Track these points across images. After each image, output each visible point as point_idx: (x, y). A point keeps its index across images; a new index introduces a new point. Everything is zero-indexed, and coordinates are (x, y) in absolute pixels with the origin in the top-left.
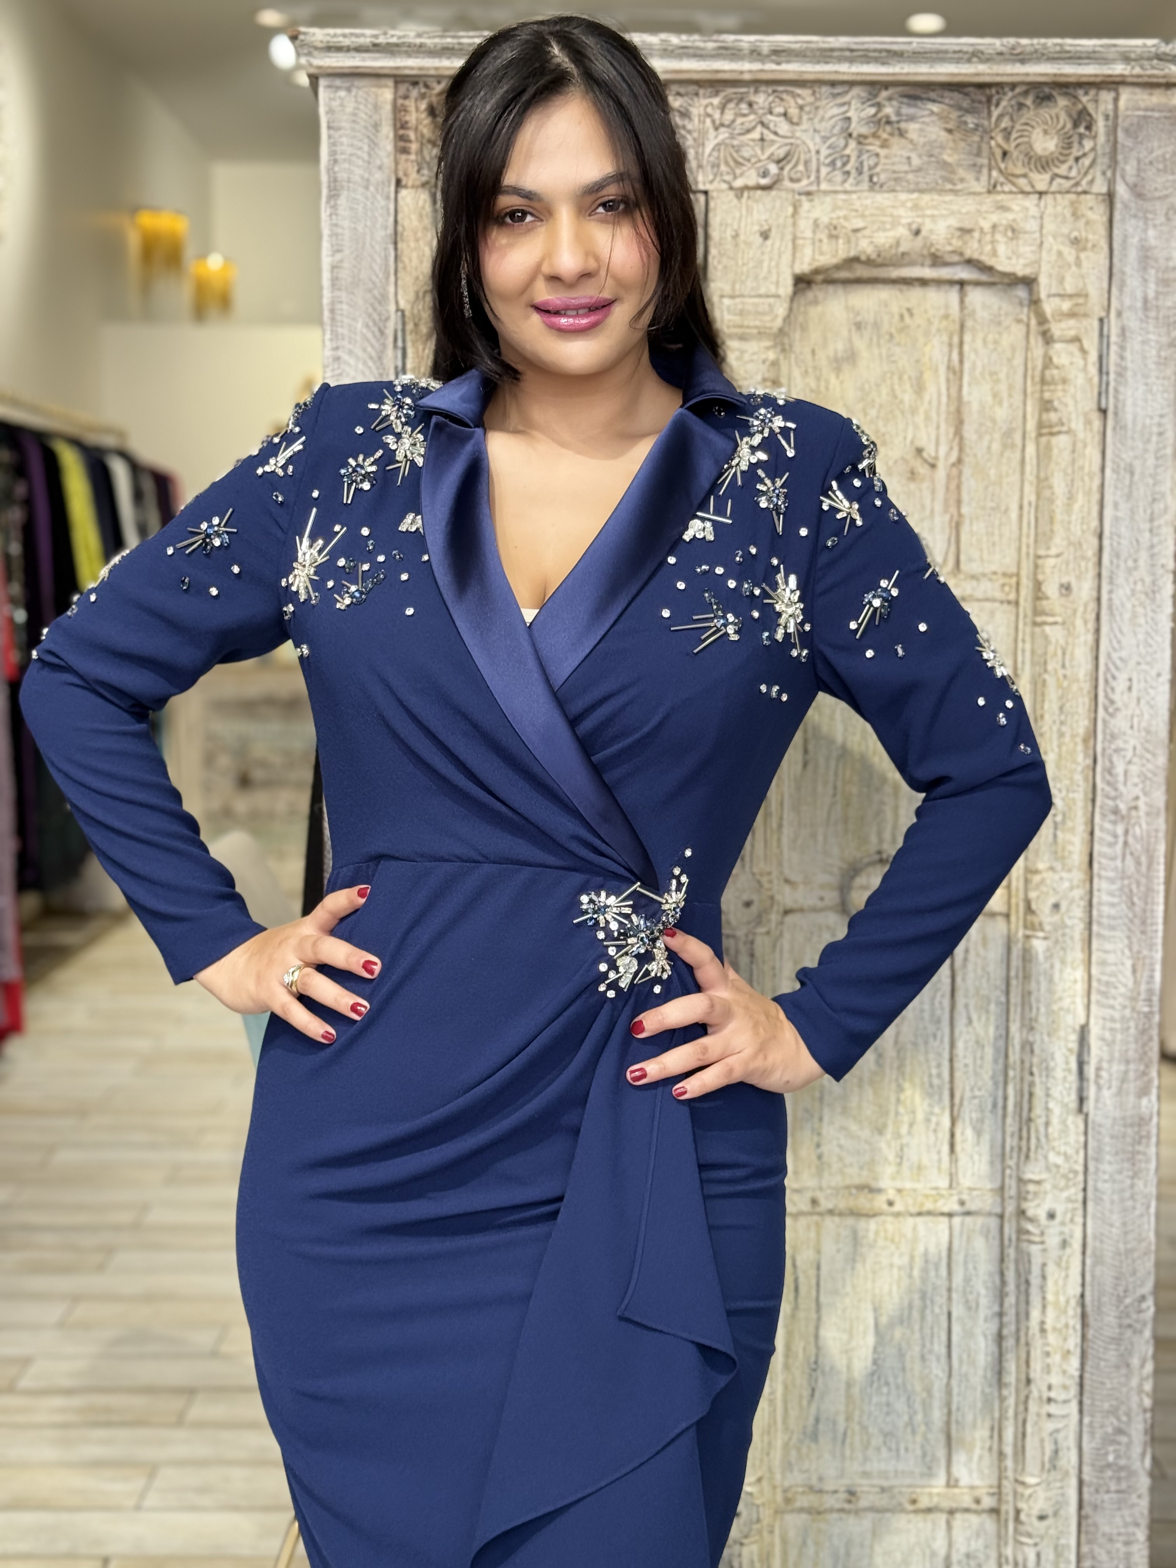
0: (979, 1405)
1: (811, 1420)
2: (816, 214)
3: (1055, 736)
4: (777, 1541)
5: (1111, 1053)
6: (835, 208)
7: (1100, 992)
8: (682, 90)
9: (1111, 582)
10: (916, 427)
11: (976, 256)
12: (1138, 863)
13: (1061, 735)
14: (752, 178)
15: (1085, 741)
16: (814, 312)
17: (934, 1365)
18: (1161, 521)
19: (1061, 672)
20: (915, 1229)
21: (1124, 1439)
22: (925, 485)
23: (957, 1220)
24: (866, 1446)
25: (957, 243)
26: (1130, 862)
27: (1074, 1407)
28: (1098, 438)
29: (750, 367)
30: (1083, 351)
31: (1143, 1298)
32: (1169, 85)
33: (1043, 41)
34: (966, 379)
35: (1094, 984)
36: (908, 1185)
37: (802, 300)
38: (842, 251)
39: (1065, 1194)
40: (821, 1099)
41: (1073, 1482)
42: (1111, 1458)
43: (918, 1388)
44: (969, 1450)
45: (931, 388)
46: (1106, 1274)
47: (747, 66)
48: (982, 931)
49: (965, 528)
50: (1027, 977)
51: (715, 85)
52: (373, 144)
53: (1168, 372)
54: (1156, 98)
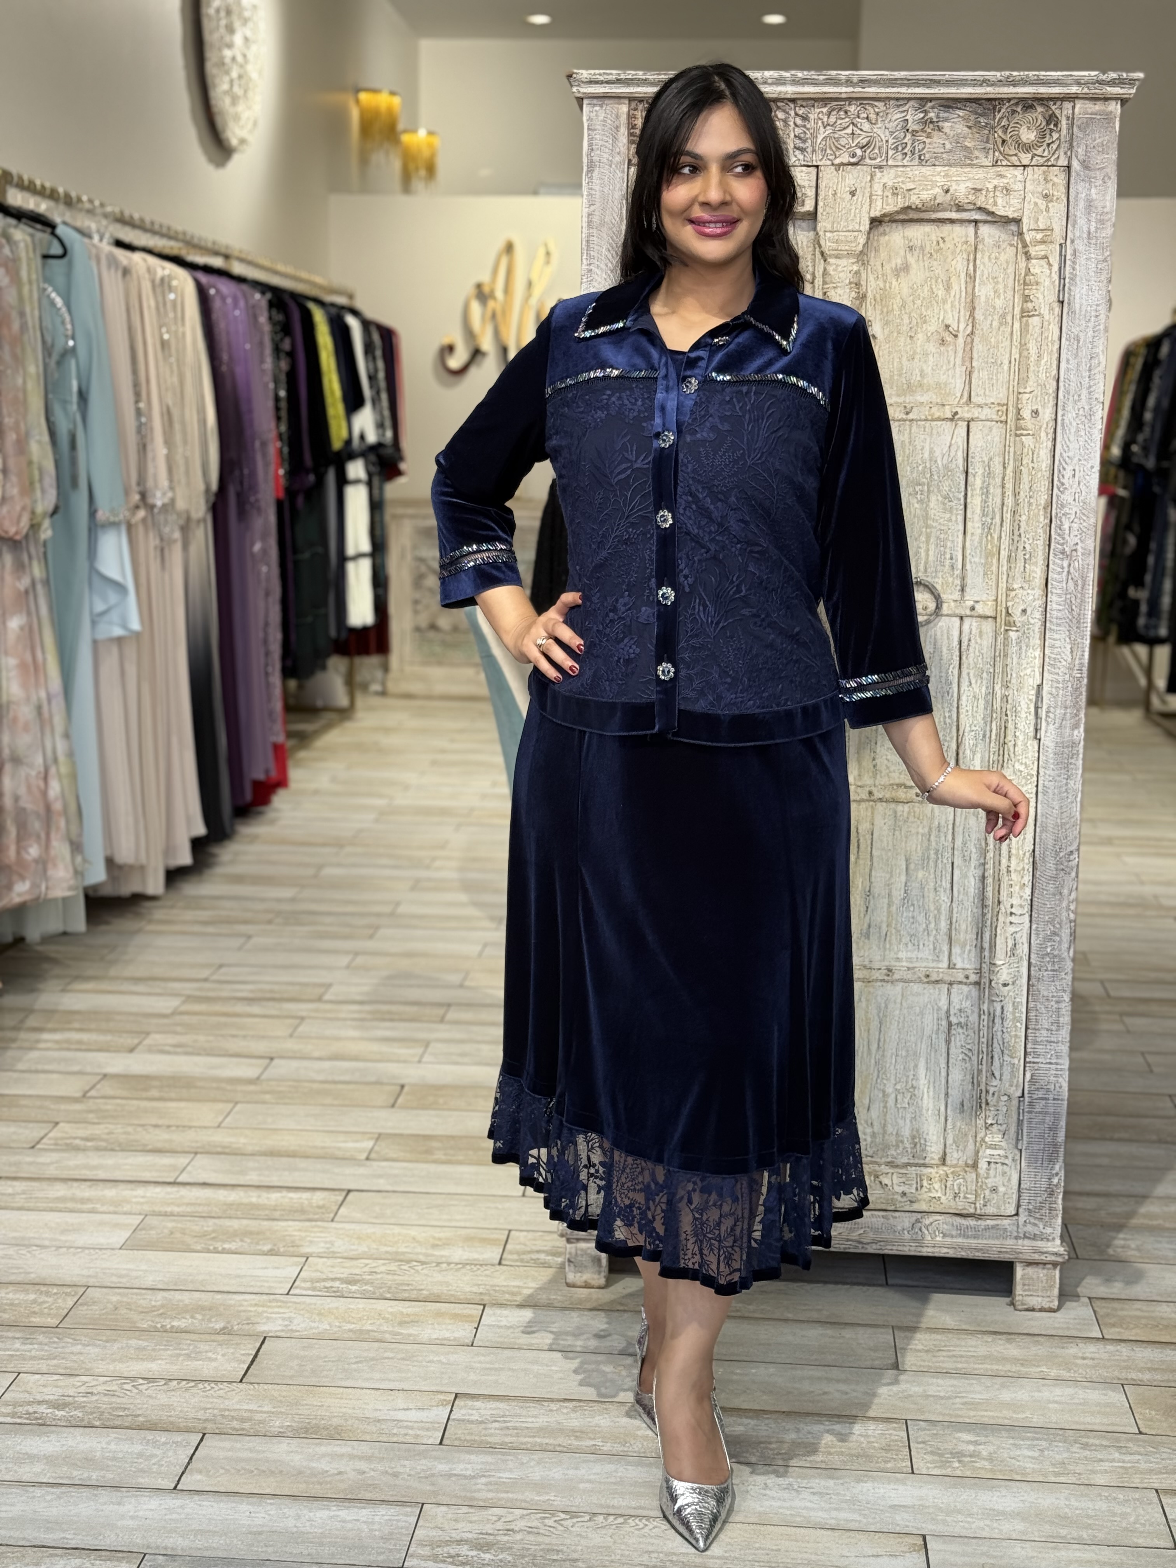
0: (969, 919)
1: (866, 926)
2: (885, 180)
3: (1026, 505)
5: (1056, 702)
6: (897, 176)
7: (1050, 665)
8: (804, 104)
9: (1064, 409)
10: (945, 311)
11: (983, 206)
12: (1076, 585)
13: (1030, 504)
14: (845, 158)
15: (1045, 508)
16: (883, 240)
17: (942, 894)
18: (1096, 371)
19: (1031, 465)
21: (1058, 939)
22: (950, 348)
24: (899, 942)
25: (972, 198)
26: (1071, 584)
27: (1027, 918)
28: (1057, 319)
29: (841, 275)
30: (1050, 265)
31: (1072, 853)
32: (1106, 99)
33: (1026, 73)
34: (977, 281)
35: (1047, 660)
37: (875, 232)
38: (901, 203)
41: (1026, 964)
42: (1049, 950)
43: (932, 908)
44: (963, 946)
45: (955, 287)
46: (1049, 838)
47: (844, 89)
48: (980, 628)
49: (975, 376)
50: (1006, 656)
51: (824, 100)
52: (615, 139)
53: (1103, 278)
54: (1098, 107)
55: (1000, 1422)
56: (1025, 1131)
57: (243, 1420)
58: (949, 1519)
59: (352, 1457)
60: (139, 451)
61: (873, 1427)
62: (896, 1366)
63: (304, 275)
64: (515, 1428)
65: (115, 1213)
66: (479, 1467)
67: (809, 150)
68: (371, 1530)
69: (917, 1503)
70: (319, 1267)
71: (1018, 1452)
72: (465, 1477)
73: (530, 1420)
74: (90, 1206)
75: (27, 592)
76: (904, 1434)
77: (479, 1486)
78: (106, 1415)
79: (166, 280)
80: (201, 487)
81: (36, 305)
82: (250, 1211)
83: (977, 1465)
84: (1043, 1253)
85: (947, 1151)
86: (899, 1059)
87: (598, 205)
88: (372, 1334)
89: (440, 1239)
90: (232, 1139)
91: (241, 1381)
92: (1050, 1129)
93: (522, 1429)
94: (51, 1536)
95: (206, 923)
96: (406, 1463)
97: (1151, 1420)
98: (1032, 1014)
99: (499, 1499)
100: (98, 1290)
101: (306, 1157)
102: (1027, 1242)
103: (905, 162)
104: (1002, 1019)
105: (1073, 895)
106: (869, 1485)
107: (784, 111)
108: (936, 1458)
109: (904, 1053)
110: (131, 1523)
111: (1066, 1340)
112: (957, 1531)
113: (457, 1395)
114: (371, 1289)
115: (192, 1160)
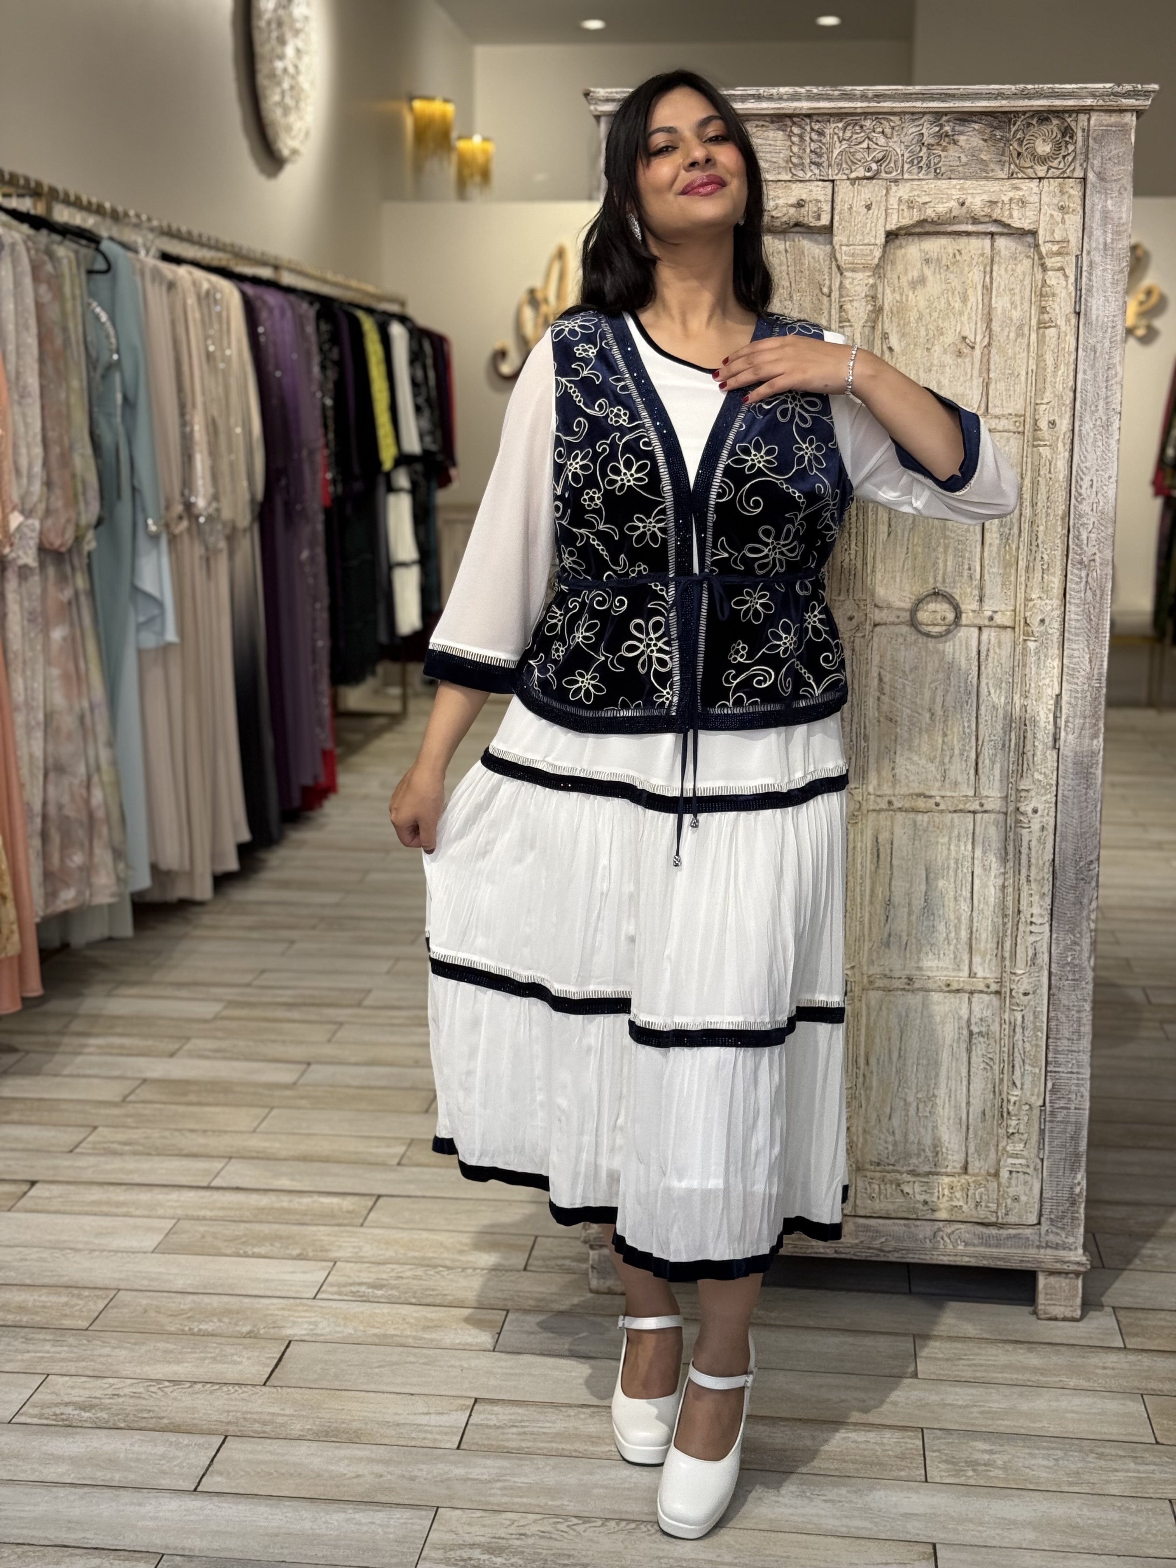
0: (990, 928)
1: (886, 935)
2: (900, 193)
3: (1044, 516)
4: (864, 1007)
5: (1075, 713)
6: (912, 190)
7: (1068, 674)
8: (820, 118)
9: (1081, 420)
10: (962, 324)
11: (999, 218)
12: (1094, 595)
13: (1048, 515)
14: (861, 172)
15: (1062, 519)
16: (900, 253)
17: (962, 903)
18: (1113, 382)
19: (1048, 476)
20: (952, 821)
21: (1078, 948)
22: (967, 360)
23: (979, 816)
24: (919, 952)
25: (987, 210)
26: (1089, 593)
27: (1047, 927)
28: (1074, 330)
29: (858, 288)
30: (1066, 276)
31: (1091, 862)
32: (1122, 111)
33: (1041, 86)
34: (994, 293)
35: (1065, 669)
36: (949, 794)
37: (892, 246)
38: (916, 216)
39: (1044, 798)
40: (896, 740)
41: (1046, 973)
42: (1069, 959)
43: (952, 917)
44: (983, 956)
45: (972, 299)
46: (1068, 847)
47: (859, 104)
48: (998, 638)
49: (992, 387)
50: (1024, 666)
51: (839, 115)
53: (1119, 289)
54: (1114, 119)
55: (1016, 1431)
56: (1047, 1140)
57: (265, 1423)
58: (960, 1528)
59: (371, 1460)
60: (183, 463)
61: (888, 1435)
62: (915, 1375)
63: (354, 283)
64: (532, 1433)
65: (149, 1217)
66: (495, 1471)
67: (825, 164)
68: (386, 1533)
69: (931, 1511)
70: (347, 1271)
71: (1033, 1462)
72: (480, 1481)
74: (124, 1210)
75: (69, 603)
76: (919, 1443)
77: (493, 1491)
78: (131, 1417)
79: (212, 292)
80: (247, 497)
81: (80, 320)
82: (282, 1216)
83: (991, 1474)
84: (1065, 1262)
85: (969, 1159)
86: (920, 1067)
88: (396, 1338)
90: (266, 1144)
91: (265, 1384)
92: (1072, 1138)
93: (539, 1434)
94: (73, 1536)
95: (251, 928)
96: (424, 1467)
97: (1168, 1431)
98: (1053, 1024)
99: (514, 1504)
100: (129, 1293)
101: (339, 1162)
102: (1049, 1251)
103: (921, 176)
104: (1023, 1028)
105: (1094, 905)
106: (882, 1493)
107: (800, 126)
108: (950, 1466)
109: (925, 1062)
110: (151, 1524)
111: (1087, 1349)
112: (967, 1539)
113: (476, 1400)
114: (396, 1293)
115: (226, 1164)
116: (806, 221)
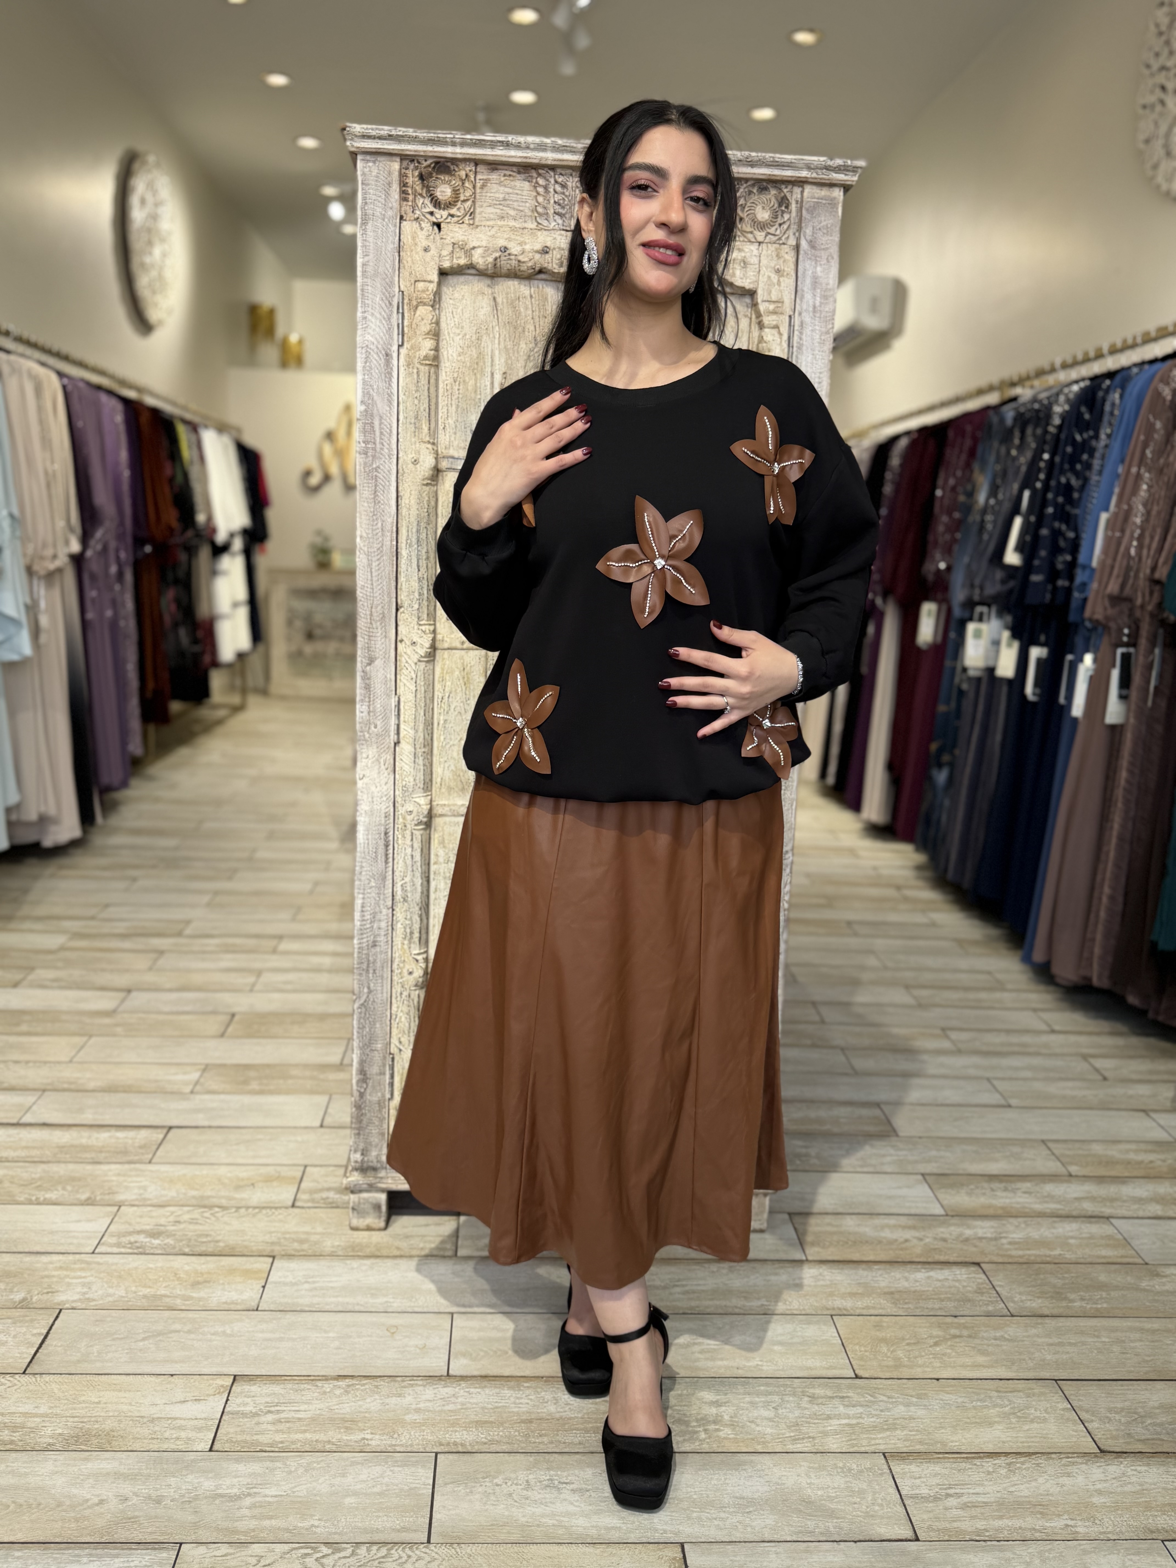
8: (563, 172)
30: (780, 334)
32: (831, 185)
33: (763, 154)
52: (387, 195)
53: (825, 348)
54: (824, 192)
57: (14, 1429)
58: (704, 1515)
59: (117, 1476)
64: (287, 1421)
66: (245, 1481)
70: (130, 1217)
71: (755, 1413)
72: (230, 1498)
73: (302, 1407)
77: (242, 1512)
82: (80, 1154)
83: (721, 1434)
87: (371, 256)
88: (164, 1300)
89: (243, 1180)
90: (79, 1075)
91: (24, 1373)
93: (294, 1421)
96: (173, 1481)
97: (861, 1359)
99: (263, 1530)
101: (140, 1092)
107: (545, 178)
111: (777, 1265)
112: (713, 1533)
114: (172, 1242)
115: (39, 1098)
116: (550, 267)
